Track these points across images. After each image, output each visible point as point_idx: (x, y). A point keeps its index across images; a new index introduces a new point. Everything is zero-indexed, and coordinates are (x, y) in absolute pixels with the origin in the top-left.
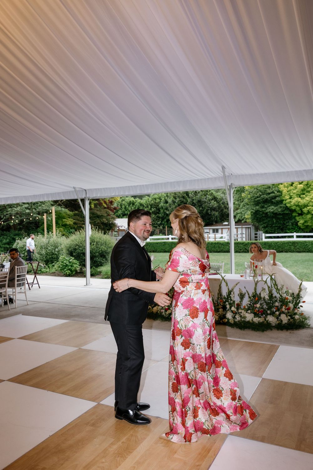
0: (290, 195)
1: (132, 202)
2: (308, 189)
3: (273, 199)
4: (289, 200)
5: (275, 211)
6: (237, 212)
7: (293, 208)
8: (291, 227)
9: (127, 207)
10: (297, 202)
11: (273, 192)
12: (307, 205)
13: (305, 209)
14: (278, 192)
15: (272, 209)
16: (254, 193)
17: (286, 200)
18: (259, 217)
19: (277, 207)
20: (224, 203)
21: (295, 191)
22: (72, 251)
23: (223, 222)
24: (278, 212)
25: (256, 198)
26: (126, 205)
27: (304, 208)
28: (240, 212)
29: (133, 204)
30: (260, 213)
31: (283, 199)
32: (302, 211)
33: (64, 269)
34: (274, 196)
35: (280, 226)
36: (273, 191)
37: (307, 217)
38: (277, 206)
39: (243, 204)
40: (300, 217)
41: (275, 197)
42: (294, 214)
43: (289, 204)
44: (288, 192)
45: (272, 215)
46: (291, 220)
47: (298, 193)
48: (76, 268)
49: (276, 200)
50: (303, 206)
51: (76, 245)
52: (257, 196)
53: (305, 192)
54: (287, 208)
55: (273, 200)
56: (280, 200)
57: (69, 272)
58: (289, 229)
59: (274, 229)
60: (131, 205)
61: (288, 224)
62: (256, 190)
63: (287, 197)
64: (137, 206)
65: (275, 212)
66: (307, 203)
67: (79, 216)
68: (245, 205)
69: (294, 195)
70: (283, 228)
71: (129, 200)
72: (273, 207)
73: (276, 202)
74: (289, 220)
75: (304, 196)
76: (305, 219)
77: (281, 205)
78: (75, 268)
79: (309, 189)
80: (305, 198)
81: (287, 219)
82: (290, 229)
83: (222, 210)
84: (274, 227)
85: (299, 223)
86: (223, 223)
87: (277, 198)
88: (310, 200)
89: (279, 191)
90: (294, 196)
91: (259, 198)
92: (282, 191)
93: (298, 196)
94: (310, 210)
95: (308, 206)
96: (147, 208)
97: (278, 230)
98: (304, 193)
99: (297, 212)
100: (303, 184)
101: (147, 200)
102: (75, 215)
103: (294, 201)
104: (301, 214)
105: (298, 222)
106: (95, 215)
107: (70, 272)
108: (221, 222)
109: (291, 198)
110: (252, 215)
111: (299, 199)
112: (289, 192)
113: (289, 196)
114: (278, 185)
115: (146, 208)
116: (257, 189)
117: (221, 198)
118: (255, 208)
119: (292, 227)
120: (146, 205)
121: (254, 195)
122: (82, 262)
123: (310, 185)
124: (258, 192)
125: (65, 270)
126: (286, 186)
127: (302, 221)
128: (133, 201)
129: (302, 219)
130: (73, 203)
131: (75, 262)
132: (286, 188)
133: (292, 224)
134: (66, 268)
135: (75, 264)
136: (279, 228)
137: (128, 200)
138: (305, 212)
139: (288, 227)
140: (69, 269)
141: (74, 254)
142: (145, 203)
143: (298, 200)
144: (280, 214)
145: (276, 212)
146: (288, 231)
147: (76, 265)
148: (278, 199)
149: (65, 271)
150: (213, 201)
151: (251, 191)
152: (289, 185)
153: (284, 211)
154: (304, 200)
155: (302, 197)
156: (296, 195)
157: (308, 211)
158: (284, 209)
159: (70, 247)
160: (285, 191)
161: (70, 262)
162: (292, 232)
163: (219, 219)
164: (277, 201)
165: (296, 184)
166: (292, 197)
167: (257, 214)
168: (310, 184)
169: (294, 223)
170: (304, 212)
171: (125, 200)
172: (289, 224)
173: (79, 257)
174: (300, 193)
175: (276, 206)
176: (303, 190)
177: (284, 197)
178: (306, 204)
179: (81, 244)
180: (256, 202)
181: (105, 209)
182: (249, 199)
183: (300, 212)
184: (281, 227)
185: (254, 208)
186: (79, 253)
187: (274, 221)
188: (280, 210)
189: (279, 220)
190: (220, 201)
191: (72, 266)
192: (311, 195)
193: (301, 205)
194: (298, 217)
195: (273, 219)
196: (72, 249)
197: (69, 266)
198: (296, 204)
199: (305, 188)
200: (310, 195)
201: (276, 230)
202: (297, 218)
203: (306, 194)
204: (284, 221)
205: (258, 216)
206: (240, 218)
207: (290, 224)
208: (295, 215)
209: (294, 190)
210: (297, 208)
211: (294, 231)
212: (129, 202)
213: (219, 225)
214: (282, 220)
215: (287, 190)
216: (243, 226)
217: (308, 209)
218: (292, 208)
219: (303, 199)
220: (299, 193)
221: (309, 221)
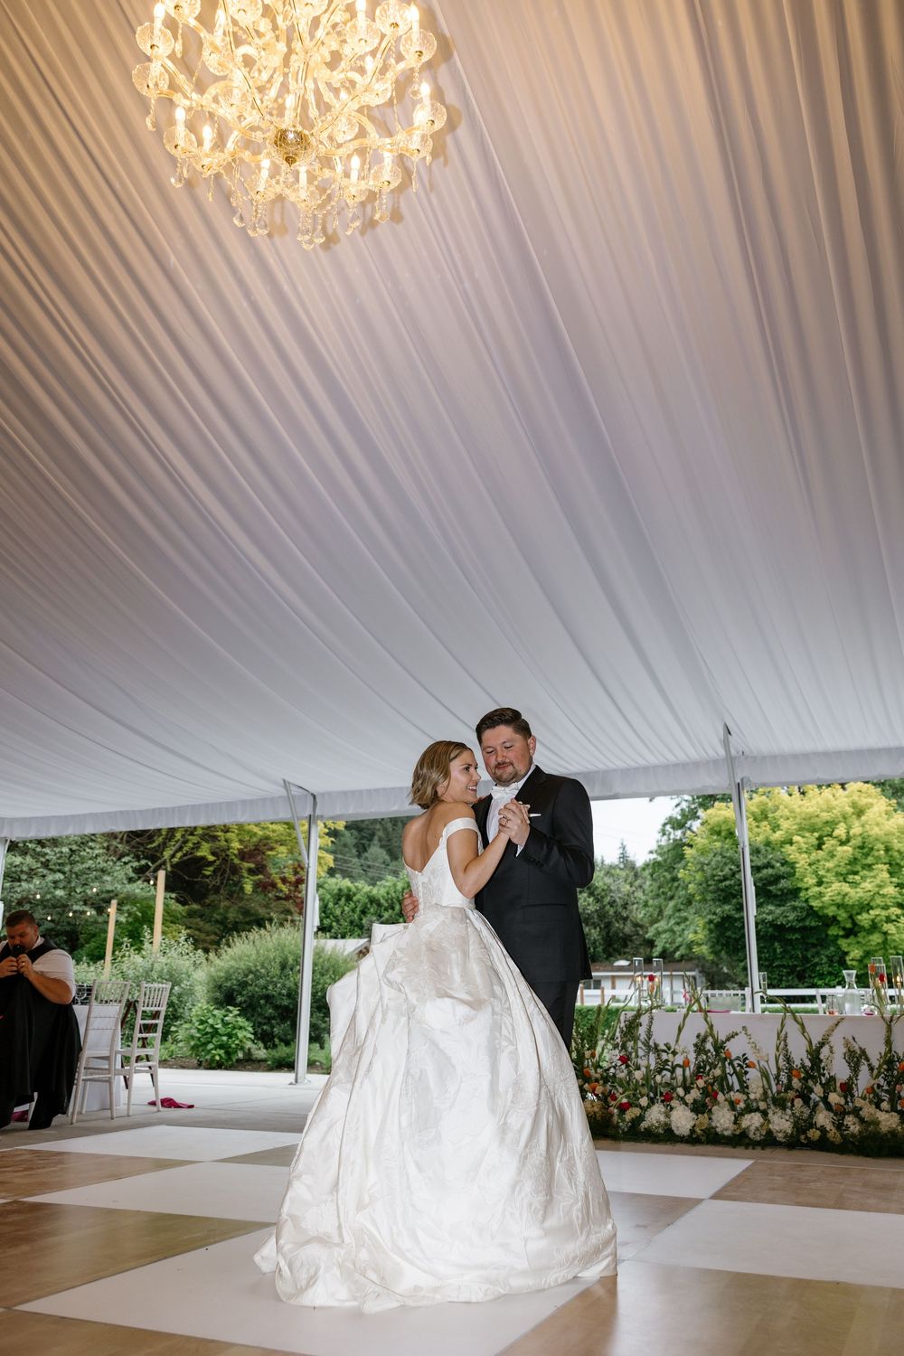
0: (817, 875)
1: (345, 891)
2: (866, 859)
3: (772, 885)
4: (817, 889)
5: (778, 918)
6: (656, 929)
7: (831, 911)
8: (826, 969)
9: (331, 905)
10: (839, 894)
11: (769, 865)
12: (868, 904)
13: (865, 916)
14: (783, 865)
15: (771, 913)
16: (714, 866)
17: (807, 889)
18: (734, 936)
19: (782, 908)
20: (614, 901)
21: (830, 865)
22: (233, 990)
23: (612, 959)
24: (789, 922)
25: (721, 881)
26: (326, 901)
27: (858, 914)
28: (666, 927)
29: (349, 898)
30: (736, 924)
31: (799, 885)
32: (854, 924)
33: (205, 1044)
34: (772, 875)
35: (796, 966)
36: (769, 863)
37: (869, 941)
38: (784, 906)
39: (675, 906)
40: (852, 939)
41: (777, 879)
42: (833, 931)
43: (818, 901)
44: (810, 865)
45: (771, 930)
46: (827, 948)
47: (839, 870)
48: (244, 1040)
49: (780, 886)
50: (857, 907)
51: (246, 971)
52: (724, 876)
53: (858, 868)
54: (811, 912)
55: (771, 888)
56: (790, 887)
57: (219, 1055)
58: (822, 976)
59: (779, 975)
60: (343, 899)
61: (817, 960)
62: (719, 858)
63: (811, 880)
64: (360, 906)
65: (779, 923)
66: (869, 899)
67: (204, 917)
68: (682, 907)
69: (829, 875)
70: (804, 971)
71: (338, 887)
72: (771, 907)
73: (779, 893)
74: (819, 948)
75: (857, 877)
76: (865, 945)
77: (793, 903)
78: (241, 1041)
79: (870, 860)
80: (860, 884)
81: (814, 945)
82: (823, 974)
83: (608, 925)
84: (777, 966)
85: (847, 958)
86: (614, 961)
87: (782, 881)
88: (877, 889)
89: (786, 861)
90: (830, 877)
91: (731, 880)
92: (795, 863)
93: (841, 878)
94: (879, 918)
95: (872, 908)
96: (390, 911)
97: (790, 978)
98: (855, 869)
99: (842, 925)
100: (850, 844)
101: (390, 887)
102: (191, 914)
103: (832, 891)
104: (852, 931)
105: (846, 953)
106: (252, 918)
107: (223, 1055)
108: (607, 959)
109: (820, 883)
110: (711, 931)
111: (846, 888)
112: (813, 867)
113: (814, 876)
114: (781, 847)
115: (386, 910)
116: (724, 857)
117: (606, 887)
118: (720, 909)
119: (830, 969)
120: (386, 901)
121: (715, 872)
122: (260, 1024)
123: (872, 849)
124: (725, 864)
125: (210, 1046)
126: (805, 849)
127: (857, 951)
128: (349, 890)
129: (856, 946)
130: (187, 878)
131: (241, 1024)
132: (805, 856)
133: (831, 960)
134: (214, 1040)
135: (241, 1028)
136: (792, 970)
137: (334, 887)
138: (866, 925)
139: (818, 968)
140: (221, 1047)
141: (239, 999)
142: (383, 897)
143: (842, 890)
144: (793, 929)
145: (782, 923)
146: (820, 982)
147: (245, 1033)
148: (783, 884)
149: (209, 1051)
150: (585, 895)
151: (706, 862)
152: (812, 846)
153: (803, 920)
154: (858, 890)
155: (851, 881)
156: (834, 874)
157: (873, 921)
158: (804, 914)
159: (228, 978)
160: (802, 862)
161: (225, 1024)
162: (832, 983)
163: (600, 949)
164: (781, 890)
165: (833, 845)
166: (824, 879)
167: (727, 929)
168: (870, 846)
169: (833, 956)
170: (862, 924)
171: (326, 886)
172: (822, 959)
173: (254, 1009)
174: (844, 871)
175: (780, 906)
176: (854, 861)
177: (802, 880)
178: (866, 902)
179: (263, 967)
180: (723, 894)
181: (281, 901)
182: (701, 885)
183: (849, 925)
184: (798, 969)
185: (718, 910)
186: (253, 996)
187: (778, 951)
188: (792, 916)
189: (789, 948)
190: (602, 897)
191: (230, 1036)
192: (878, 875)
193: (850, 903)
194: (845, 941)
195: (773, 945)
196: (235, 982)
197: (221, 1035)
198: (838, 899)
199: (859, 856)
200: (875, 877)
201: (784, 978)
202: (843, 943)
203: (861, 874)
204: (806, 950)
205: (729, 933)
206: (668, 945)
207: (825, 960)
208: (835, 933)
209: (826, 860)
210: (840, 913)
211: (835, 982)
212: (336, 891)
213: (601, 968)
214: (800, 947)
215: (808, 860)
216: (674, 973)
217: (872, 917)
218: (826, 911)
219: (856, 887)
220: (841, 868)
221: (876, 951)
